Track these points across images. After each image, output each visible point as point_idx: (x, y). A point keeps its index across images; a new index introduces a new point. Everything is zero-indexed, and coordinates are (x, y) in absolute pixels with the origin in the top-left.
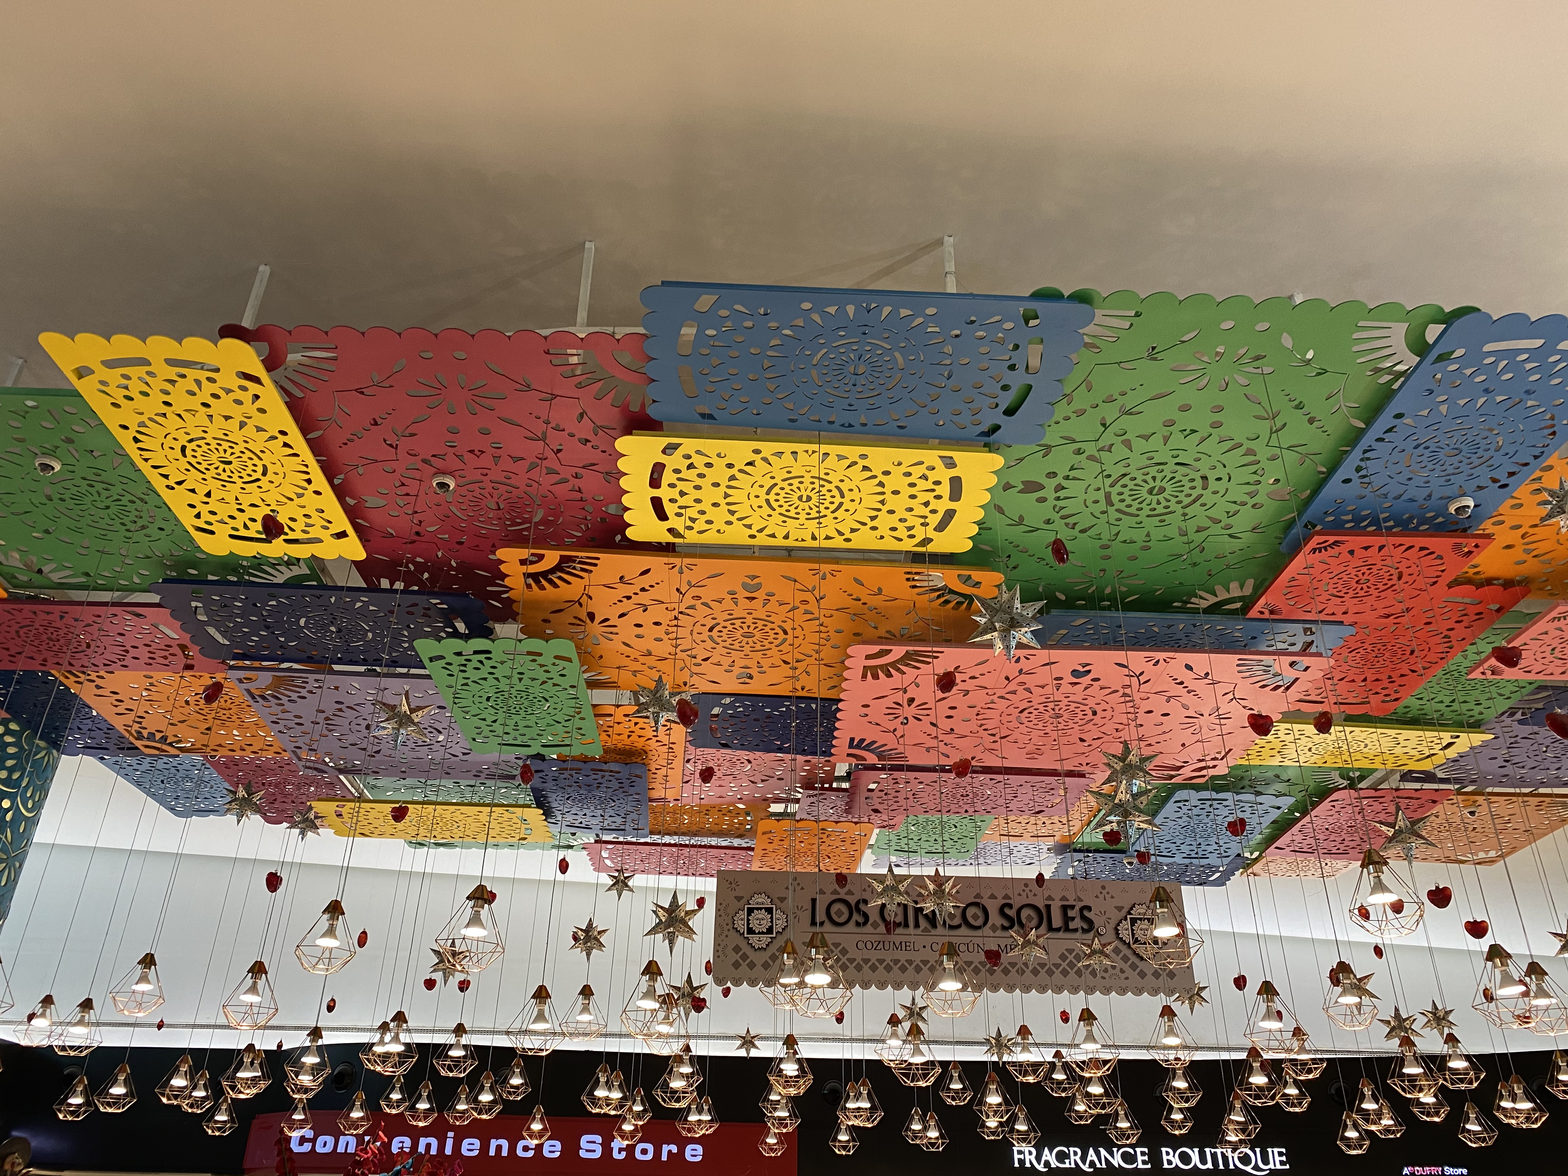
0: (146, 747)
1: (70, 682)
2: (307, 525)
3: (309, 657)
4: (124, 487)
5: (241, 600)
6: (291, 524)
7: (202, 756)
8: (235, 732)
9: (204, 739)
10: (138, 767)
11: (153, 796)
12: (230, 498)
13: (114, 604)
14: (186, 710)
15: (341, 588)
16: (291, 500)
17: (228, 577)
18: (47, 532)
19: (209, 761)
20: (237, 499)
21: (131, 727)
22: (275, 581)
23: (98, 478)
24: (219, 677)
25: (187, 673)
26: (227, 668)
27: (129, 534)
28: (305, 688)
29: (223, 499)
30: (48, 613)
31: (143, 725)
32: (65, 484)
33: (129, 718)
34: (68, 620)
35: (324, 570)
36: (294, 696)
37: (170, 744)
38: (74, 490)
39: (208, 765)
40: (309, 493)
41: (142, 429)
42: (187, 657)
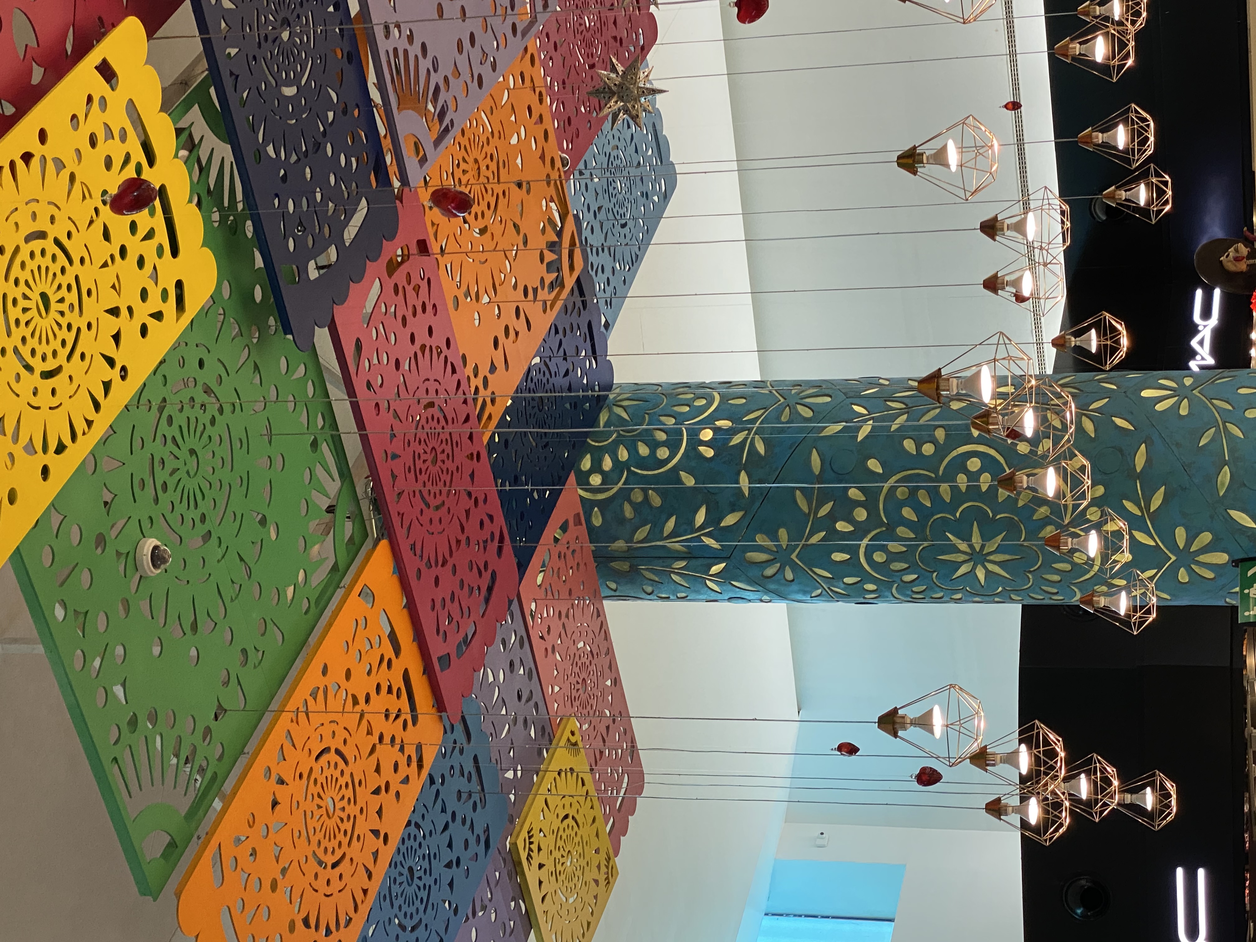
0: (572, 268)
1: (496, 411)
2: (109, 134)
3: (350, 61)
4: (148, 440)
5: (283, 204)
6: (117, 163)
7: (568, 179)
8: (514, 140)
9: (539, 188)
10: (608, 270)
11: (650, 232)
12: (108, 276)
13: (351, 392)
14: (497, 229)
15: (207, 44)
16: (72, 177)
17: (250, 235)
18: (263, 522)
19: (574, 166)
20: (105, 265)
21: (545, 302)
22: (230, 158)
23: (149, 482)
24: (425, 197)
25: (435, 248)
26: (406, 189)
27: (227, 408)
28: (406, 52)
29: (113, 287)
30: (394, 477)
31: (537, 284)
32: (176, 525)
33: (533, 309)
34: (396, 447)
35: (183, 83)
36: (425, 64)
37: (559, 234)
38: (181, 508)
39: (581, 166)
40: (50, 150)
41: (39, 446)
42: (406, 258)
